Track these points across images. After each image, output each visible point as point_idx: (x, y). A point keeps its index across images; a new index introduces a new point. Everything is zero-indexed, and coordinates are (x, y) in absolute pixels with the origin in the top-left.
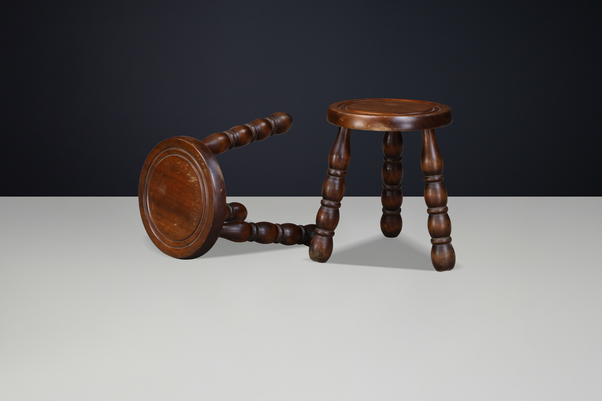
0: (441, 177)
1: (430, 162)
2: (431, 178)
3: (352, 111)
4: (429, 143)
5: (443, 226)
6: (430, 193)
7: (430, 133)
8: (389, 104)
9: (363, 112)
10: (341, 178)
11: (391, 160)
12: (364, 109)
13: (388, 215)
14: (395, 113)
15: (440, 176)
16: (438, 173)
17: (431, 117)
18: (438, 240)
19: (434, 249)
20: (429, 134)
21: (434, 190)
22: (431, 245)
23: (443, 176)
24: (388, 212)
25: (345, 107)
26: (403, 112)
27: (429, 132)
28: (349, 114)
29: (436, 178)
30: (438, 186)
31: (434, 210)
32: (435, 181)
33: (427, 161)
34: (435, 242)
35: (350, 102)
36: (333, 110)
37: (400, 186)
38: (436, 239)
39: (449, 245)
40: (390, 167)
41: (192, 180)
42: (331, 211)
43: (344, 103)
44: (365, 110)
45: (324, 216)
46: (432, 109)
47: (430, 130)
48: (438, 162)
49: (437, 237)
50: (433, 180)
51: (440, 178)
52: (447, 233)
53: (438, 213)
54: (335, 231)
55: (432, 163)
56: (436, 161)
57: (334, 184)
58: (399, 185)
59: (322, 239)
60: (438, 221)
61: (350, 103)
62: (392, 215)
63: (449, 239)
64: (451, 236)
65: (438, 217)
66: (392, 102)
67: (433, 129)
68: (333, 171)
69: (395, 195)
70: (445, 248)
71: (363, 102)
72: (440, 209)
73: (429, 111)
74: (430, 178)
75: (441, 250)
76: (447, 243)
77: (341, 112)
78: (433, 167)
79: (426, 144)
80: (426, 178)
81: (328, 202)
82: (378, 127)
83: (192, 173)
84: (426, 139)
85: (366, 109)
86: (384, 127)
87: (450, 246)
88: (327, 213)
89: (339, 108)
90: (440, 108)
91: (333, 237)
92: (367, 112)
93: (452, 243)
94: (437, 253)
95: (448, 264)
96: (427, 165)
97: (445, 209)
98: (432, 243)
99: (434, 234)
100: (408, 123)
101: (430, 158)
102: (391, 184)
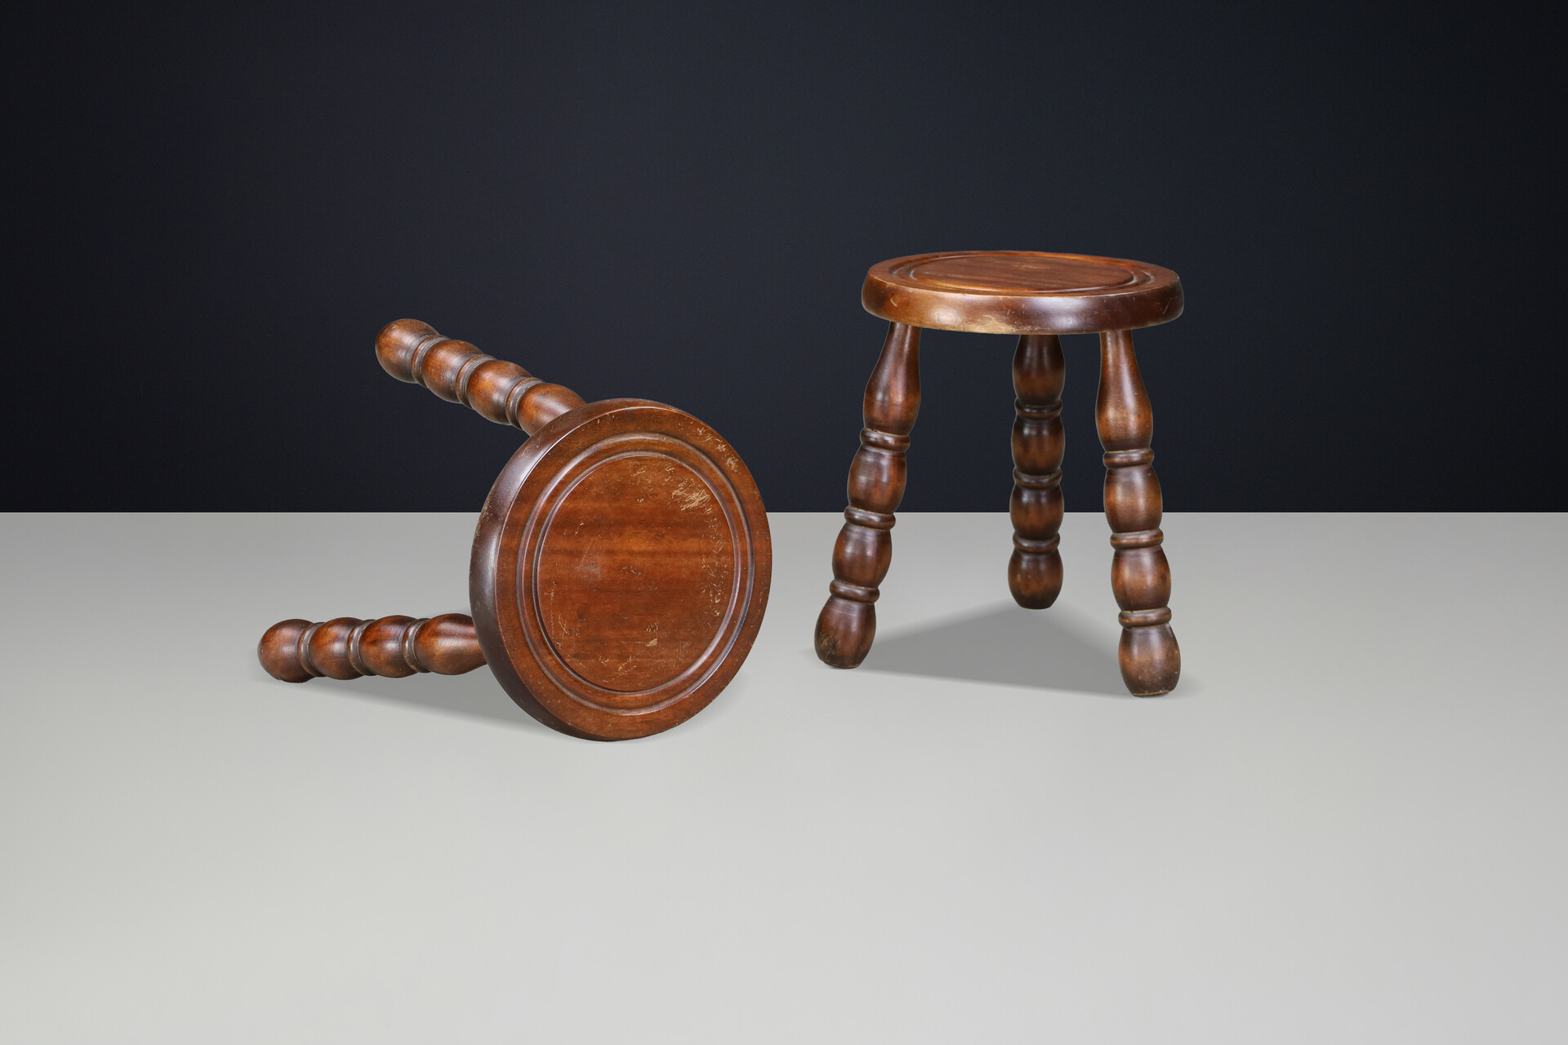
0: (1146, 454)
1: (1119, 416)
2: (1122, 458)
3: (922, 281)
4: (1117, 367)
5: (1150, 580)
6: (1119, 496)
7: (1121, 342)
8: (1024, 266)
9: (948, 285)
10: (895, 453)
11: (1034, 409)
12: (956, 276)
13: (1026, 551)
14: (1029, 287)
15: (1143, 452)
16: (1139, 444)
17: (1123, 299)
18: (1137, 616)
19: (1127, 639)
20: (1117, 343)
21: (1130, 487)
22: (1120, 628)
23: (1150, 453)
24: (1026, 544)
25: (909, 271)
26: (1052, 286)
27: (1117, 338)
28: (911, 290)
29: (1134, 455)
30: (1138, 477)
31: (1128, 538)
32: (1131, 464)
33: (1111, 413)
34: (1127, 621)
35: (927, 258)
36: (876, 278)
37: (1057, 478)
38: (1129, 612)
39: (1165, 629)
40: (1031, 428)
41: (691, 502)
42: (871, 536)
43: (910, 262)
44: (956, 279)
45: (855, 547)
46: (1132, 279)
47: (1120, 332)
48: (1139, 416)
49: (1132, 609)
50: (1125, 460)
51: (1143, 455)
52: (1160, 598)
53: (1138, 546)
54: (880, 587)
55: (1125, 419)
56: (1135, 414)
57: (879, 468)
58: (1053, 476)
59: (849, 609)
60: (1138, 566)
61: (925, 261)
62: (1036, 552)
63: (1165, 614)
64: (1169, 605)
65: (1138, 556)
66: (1033, 261)
67: (1128, 329)
68: (875, 436)
69: (1044, 500)
70: (1154, 635)
71: (959, 261)
72: (1144, 537)
73: (1119, 284)
74: (1120, 457)
75: (1145, 643)
76: (1160, 624)
77: (894, 284)
78: (1126, 428)
79: (1111, 370)
80: (1108, 456)
81: (861, 515)
82: (982, 324)
83: (689, 483)
84: (1110, 357)
85: (960, 276)
86: (996, 322)
87: (1167, 632)
88: (861, 545)
89: (895, 272)
90: (1152, 277)
91: (876, 604)
92: (960, 284)
93: (1173, 623)
94: (1135, 650)
95: (1160, 678)
96: (1112, 422)
97: (1155, 536)
98: (1122, 623)
99: (1128, 600)
100: (1069, 313)
101: (1120, 404)
102: (1034, 471)
